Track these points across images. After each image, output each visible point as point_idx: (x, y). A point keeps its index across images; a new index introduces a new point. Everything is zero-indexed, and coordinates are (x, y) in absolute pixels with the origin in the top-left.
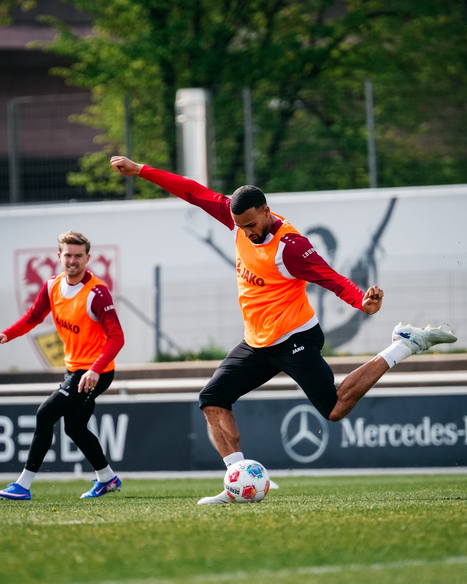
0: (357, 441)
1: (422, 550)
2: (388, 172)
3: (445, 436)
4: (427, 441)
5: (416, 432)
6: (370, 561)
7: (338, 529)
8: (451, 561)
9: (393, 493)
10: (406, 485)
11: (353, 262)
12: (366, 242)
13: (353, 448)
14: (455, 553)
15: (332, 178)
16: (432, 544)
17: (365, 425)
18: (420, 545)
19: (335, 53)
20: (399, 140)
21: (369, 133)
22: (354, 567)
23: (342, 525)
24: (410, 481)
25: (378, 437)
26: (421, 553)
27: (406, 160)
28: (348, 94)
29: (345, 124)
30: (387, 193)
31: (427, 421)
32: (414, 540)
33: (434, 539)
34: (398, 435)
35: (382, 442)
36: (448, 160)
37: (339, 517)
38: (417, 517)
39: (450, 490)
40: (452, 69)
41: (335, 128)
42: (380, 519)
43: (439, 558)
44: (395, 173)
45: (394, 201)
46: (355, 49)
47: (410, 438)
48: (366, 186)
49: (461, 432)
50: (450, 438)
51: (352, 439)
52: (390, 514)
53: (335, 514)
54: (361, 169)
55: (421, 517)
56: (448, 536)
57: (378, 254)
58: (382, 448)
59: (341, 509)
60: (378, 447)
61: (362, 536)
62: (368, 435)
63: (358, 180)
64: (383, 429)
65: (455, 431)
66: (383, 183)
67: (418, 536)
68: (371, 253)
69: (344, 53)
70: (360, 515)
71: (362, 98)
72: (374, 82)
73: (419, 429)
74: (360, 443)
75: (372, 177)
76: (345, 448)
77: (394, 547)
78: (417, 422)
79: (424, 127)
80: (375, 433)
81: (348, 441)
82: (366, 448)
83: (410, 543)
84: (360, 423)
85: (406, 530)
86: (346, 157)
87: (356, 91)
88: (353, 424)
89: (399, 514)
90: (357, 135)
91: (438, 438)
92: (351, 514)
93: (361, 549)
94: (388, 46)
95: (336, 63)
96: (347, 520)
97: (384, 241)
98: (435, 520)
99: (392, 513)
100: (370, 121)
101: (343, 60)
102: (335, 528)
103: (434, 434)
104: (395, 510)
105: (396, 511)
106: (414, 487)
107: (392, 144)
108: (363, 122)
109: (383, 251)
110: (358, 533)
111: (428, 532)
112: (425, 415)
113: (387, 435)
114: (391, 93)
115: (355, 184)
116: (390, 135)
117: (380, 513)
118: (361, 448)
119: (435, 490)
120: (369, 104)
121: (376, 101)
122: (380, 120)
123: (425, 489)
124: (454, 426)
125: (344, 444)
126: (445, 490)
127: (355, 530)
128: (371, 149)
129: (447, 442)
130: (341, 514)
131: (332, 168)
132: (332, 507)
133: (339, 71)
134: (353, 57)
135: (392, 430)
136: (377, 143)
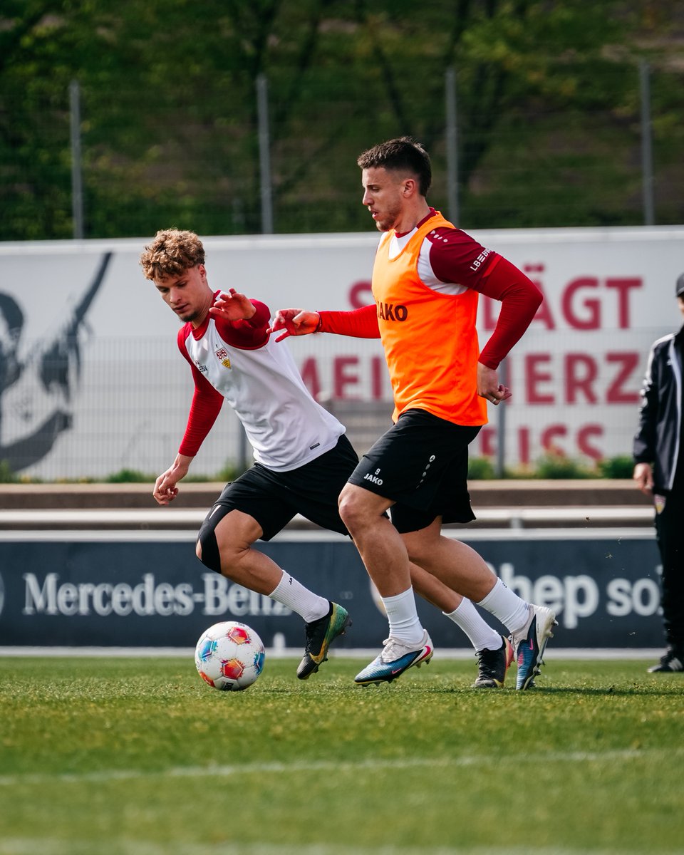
0: (46, 605)
1: (135, 757)
2: (99, 216)
3: (176, 601)
4: (149, 609)
5: (134, 596)
6: (58, 770)
7: (13, 726)
8: (177, 772)
9: (96, 680)
10: (116, 670)
11: (46, 347)
12: (66, 316)
13: (41, 616)
14: (184, 762)
15: (18, 224)
16: (149, 750)
17: (59, 585)
18: (131, 750)
19: (27, 41)
20: (118, 170)
21: (74, 159)
22: (35, 779)
23: (19, 721)
24: (122, 665)
25: (77, 602)
26: (133, 761)
27: (126, 199)
28: (44, 103)
29: (39, 145)
30: (99, 247)
31: (149, 579)
32: (123, 743)
33: (153, 742)
34: (107, 599)
35: (84, 608)
36: (188, 201)
37: (15, 709)
38: (129, 711)
39: (180, 677)
40: (196, 69)
41: (23, 151)
42: (75, 713)
43: (160, 769)
44: (110, 216)
45: (108, 257)
46: (55, 36)
47: (123, 604)
48: (67, 235)
49: (198, 597)
50: (183, 606)
51: (40, 603)
52: (90, 707)
53: (10, 705)
54: (61, 213)
55: (134, 711)
56: (172, 739)
57: (83, 335)
58: (84, 617)
59: (19, 698)
60: (77, 616)
61: (47, 736)
62: (62, 597)
63: (56, 227)
64: (85, 589)
65: (189, 595)
66: (91, 231)
67: (129, 738)
68: (72, 333)
69: (40, 41)
70: (45, 708)
71: (65, 107)
72: (83, 84)
73: (138, 590)
74: (52, 609)
75: (76, 224)
76: (29, 616)
77: (94, 753)
78: (135, 581)
79: (154, 151)
80: (73, 595)
81: (34, 605)
82: (60, 616)
83: (117, 746)
84: (51, 580)
85: (112, 728)
86: (40, 193)
87: (54, 98)
88: (41, 583)
89: (103, 707)
90: (55, 162)
91: (166, 604)
92: (32, 706)
93: (44, 753)
94: (103, 33)
95: (29, 55)
96: (27, 715)
97: (93, 316)
98: (155, 717)
99: (92, 705)
100: (76, 142)
101: (37, 51)
102: (9, 723)
103: (159, 598)
104: (98, 701)
105: (100, 703)
106: (128, 673)
107: (107, 177)
108: (66, 143)
109: (90, 331)
110: (42, 731)
111: (143, 732)
112: (147, 572)
113: (90, 598)
114: (106, 102)
115: (50, 233)
116: (103, 163)
117: (76, 706)
118: (52, 617)
119: (158, 677)
120: (73, 116)
121: (85, 113)
122: (89, 140)
123: (143, 675)
124: (188, 588)
125: (28, 610)
126: (173, 677)
127: (38, 727)
128: (77, 182)
129: (178, 610)
130: (18, 705)
131: (19, 209)
132: (5, 696)
133: (31, 68)
134: (51, 48)
135: (98, 592)
136: (85, 174)
